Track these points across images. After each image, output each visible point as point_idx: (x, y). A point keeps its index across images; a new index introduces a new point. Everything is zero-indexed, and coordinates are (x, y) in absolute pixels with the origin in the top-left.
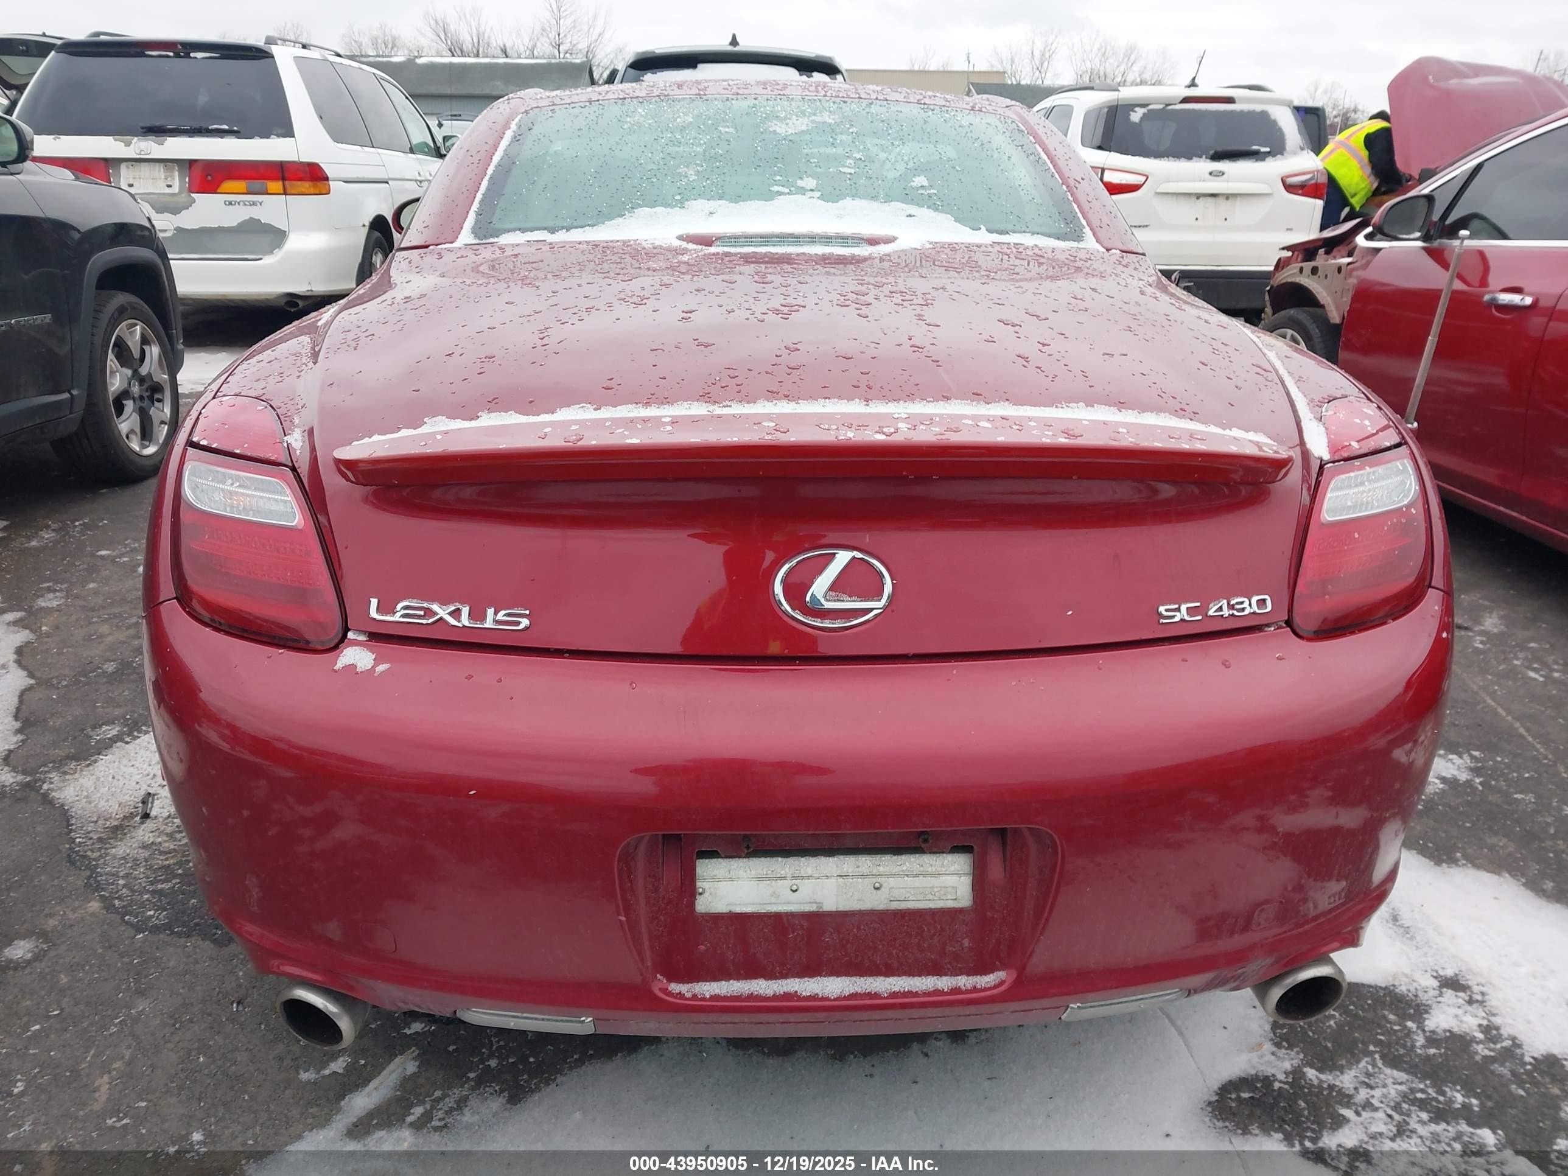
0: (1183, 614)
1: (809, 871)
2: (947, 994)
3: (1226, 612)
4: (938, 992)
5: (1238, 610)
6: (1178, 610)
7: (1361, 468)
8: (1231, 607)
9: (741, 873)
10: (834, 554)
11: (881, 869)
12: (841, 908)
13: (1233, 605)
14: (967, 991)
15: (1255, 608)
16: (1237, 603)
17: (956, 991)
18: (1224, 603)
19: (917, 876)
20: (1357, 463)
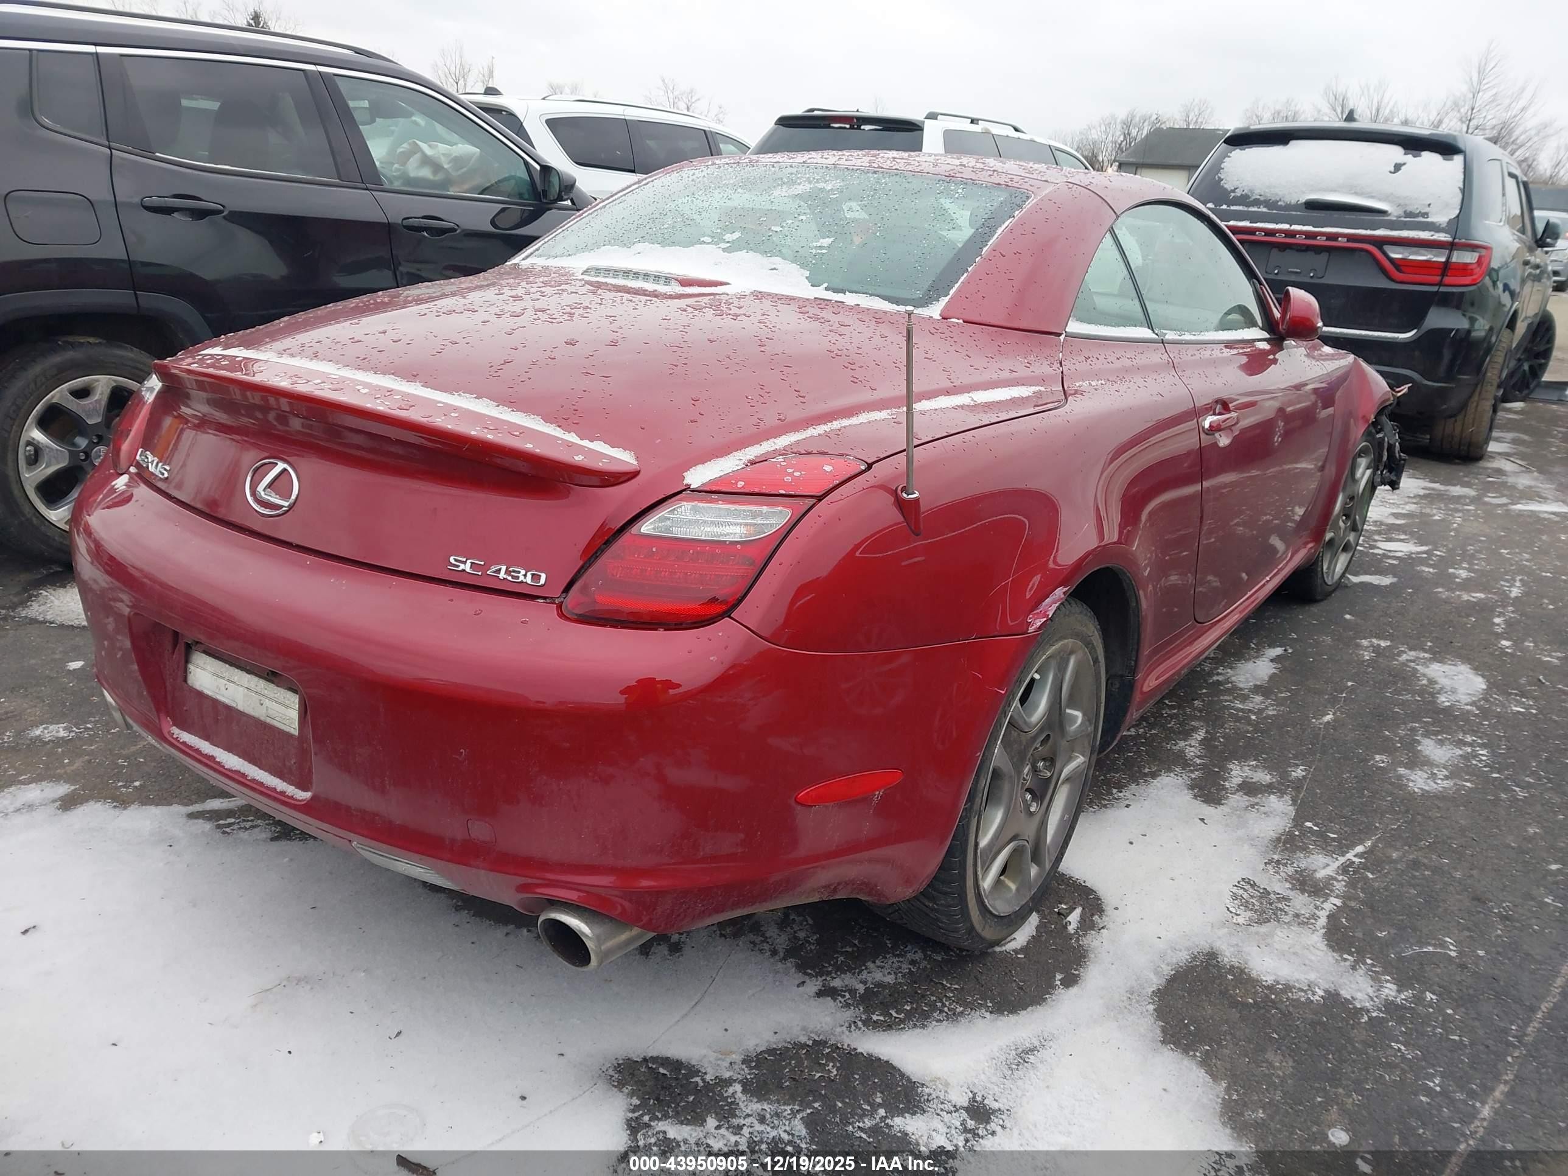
0: (467, 567)
1: (236, 679)
2: (277, 793)
3: (502, 575)
4: (274, 790)
5: (513, 577)
6: (465, 563)
7: (716, 501)
8: (507, 572)
9: (208, 668)
10: (277, 464)
11: (266, 692)
12: (246, 711)
13: (511, 572)
14: (288, 797)
15: (529, 580)
16: (514, 571)
17: (283, 793)
18: (504, 568)
19: (279, 703)
20: (714, 496)
